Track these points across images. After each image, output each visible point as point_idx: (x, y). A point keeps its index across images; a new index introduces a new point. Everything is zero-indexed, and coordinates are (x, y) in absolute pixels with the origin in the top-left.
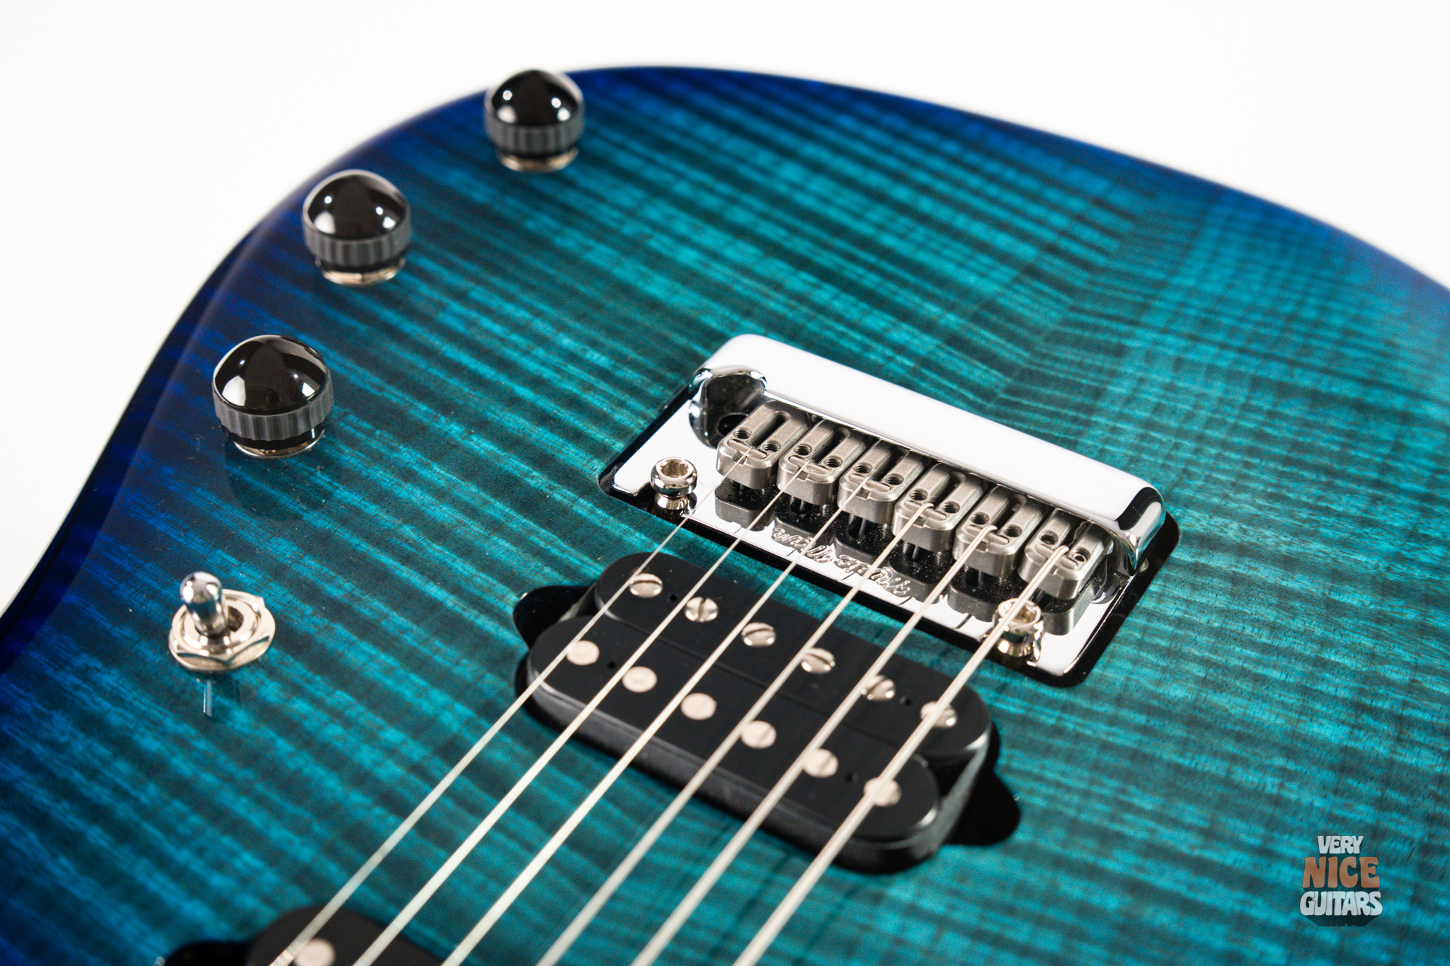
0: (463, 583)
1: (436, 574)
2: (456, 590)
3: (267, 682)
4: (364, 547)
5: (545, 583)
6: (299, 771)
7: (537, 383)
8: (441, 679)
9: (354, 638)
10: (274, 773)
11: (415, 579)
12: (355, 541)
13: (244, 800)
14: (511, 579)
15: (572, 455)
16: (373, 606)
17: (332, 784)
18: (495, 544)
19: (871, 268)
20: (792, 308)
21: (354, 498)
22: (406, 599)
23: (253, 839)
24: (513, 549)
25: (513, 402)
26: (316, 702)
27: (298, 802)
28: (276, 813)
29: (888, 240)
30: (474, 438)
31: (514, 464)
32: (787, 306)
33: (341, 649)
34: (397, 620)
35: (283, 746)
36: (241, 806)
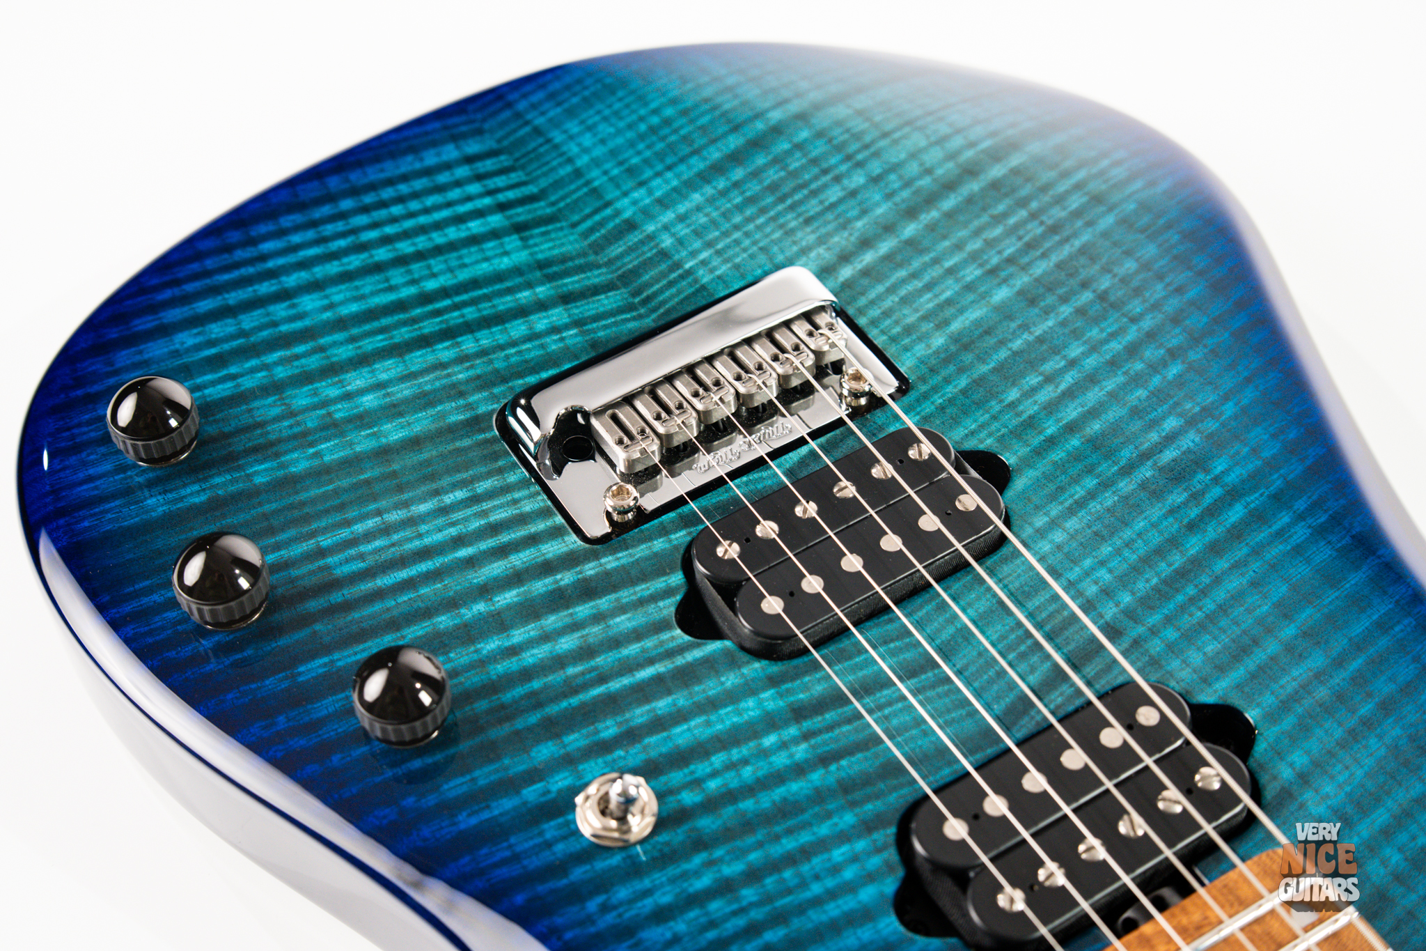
0: (646, 655)
1: (628, 667)
2: (651, 662)
3: (679, 797)
4: (575, 701)
5: (673, 609)
6: (774, 803)
7: (459, 541)
8: (732, 697)
9: (665, 734)
10: (766, 819)
11: (626, 681)
12: (564, 704)
13: (784, 841)
14: (659, 627)
15: (552, 549)
16: (639, 715)
17: (796, 787)
18: (618, 624)
19: (456, 307)
20: (472, 367)
21: (519, 691)
22: (643, 692)
23: (822, 845)
24: (628, 615)
25: (471, 563)
26: (714, 774)
27: (803, 811)
28: (806, 825)
29: (431, 285)
30: (497, 599)
31: (541, 586)
32: (468, 369)
33: (670, 745)
34: (662, 705)
35: (748, 805)
36: (789, 844)
